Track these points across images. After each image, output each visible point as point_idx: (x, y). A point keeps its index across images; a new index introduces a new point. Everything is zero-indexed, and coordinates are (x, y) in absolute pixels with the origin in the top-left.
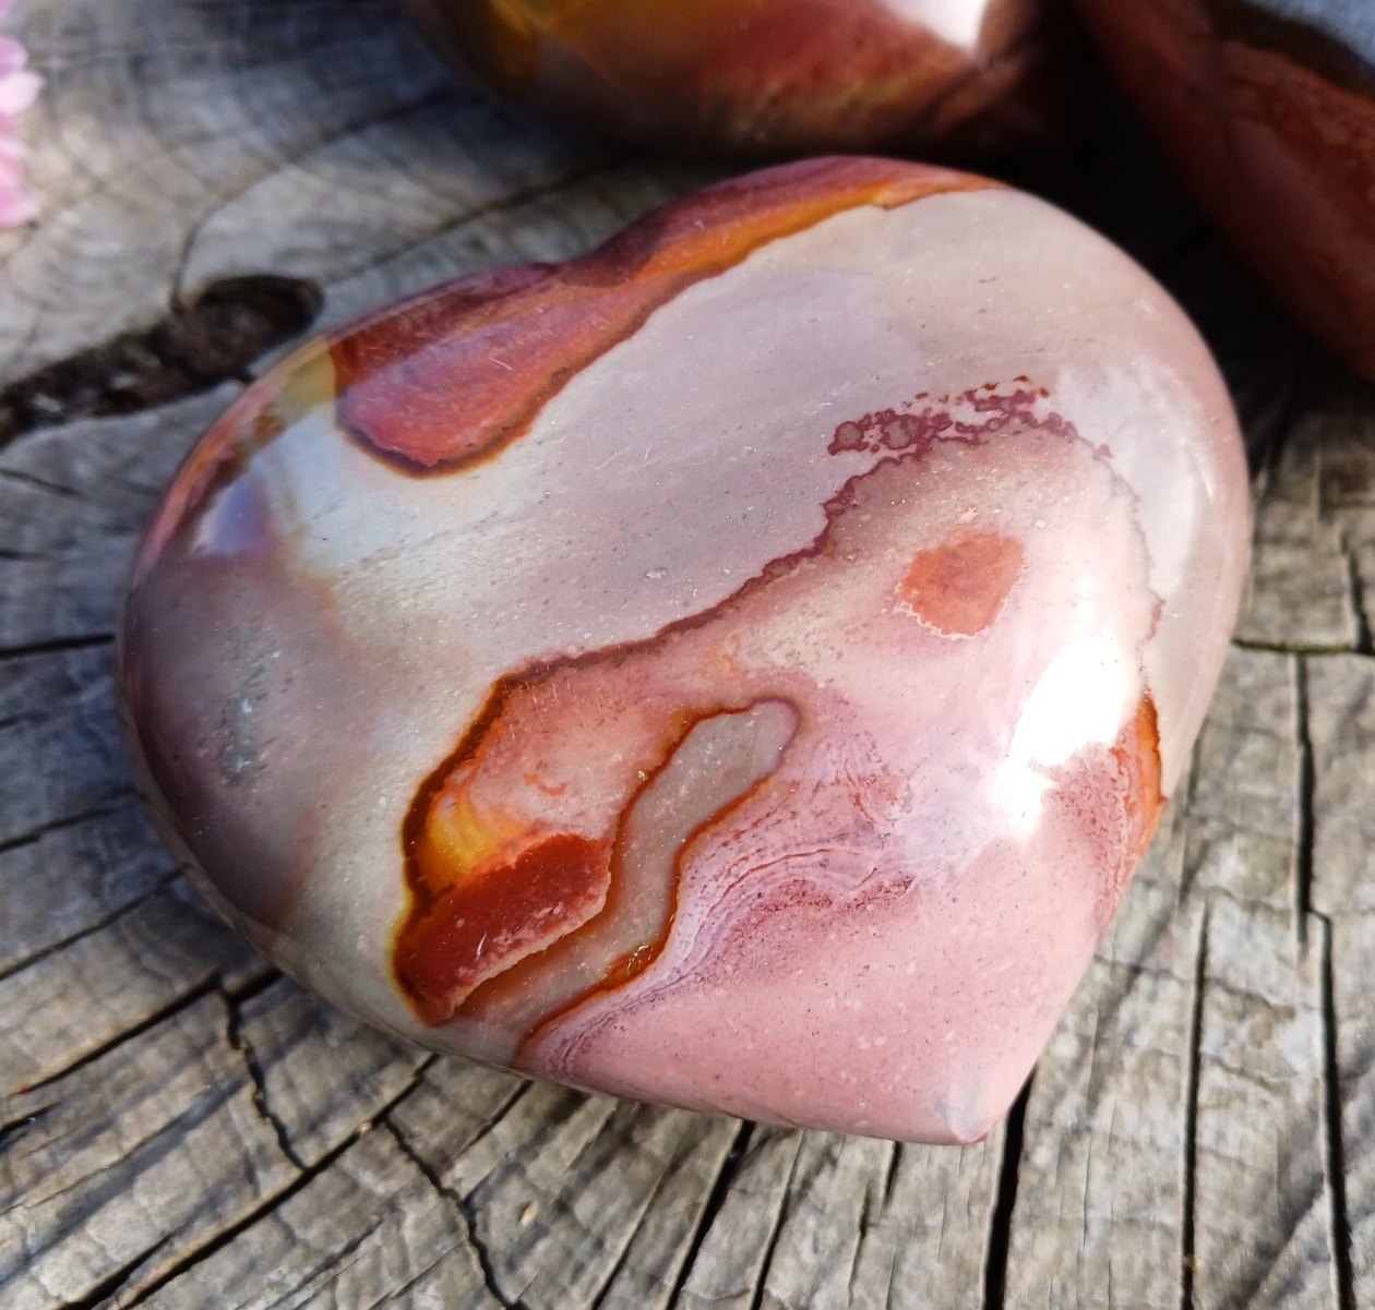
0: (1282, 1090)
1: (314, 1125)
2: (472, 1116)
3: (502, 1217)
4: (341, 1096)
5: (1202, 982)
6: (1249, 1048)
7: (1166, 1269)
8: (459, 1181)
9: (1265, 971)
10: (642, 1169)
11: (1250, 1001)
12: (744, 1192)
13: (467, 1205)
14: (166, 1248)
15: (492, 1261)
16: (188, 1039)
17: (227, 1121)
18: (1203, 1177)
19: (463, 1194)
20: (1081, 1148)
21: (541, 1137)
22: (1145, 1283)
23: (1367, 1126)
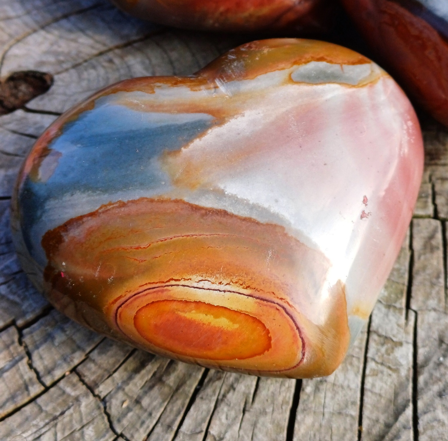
0: (396, 371)
1: (49, 372)
2: (106, 370)
3: (116, 404)
4: (59, 362)
5: (369, 332)
6: (385, 356)
7: (352, 431)
8: (101, 392)
9: (392, 329)
10: (166, 390)
11: (386, 339)
12: (202, 398)
13: (103, 400)
15: (112, 419)
16: (4, 342)
17: (18, 370)
18: (366, 399)
19: (102, 397)
20: (323, 387)
21: (130, 378)
22: (344, 435)
23: (426, 383)
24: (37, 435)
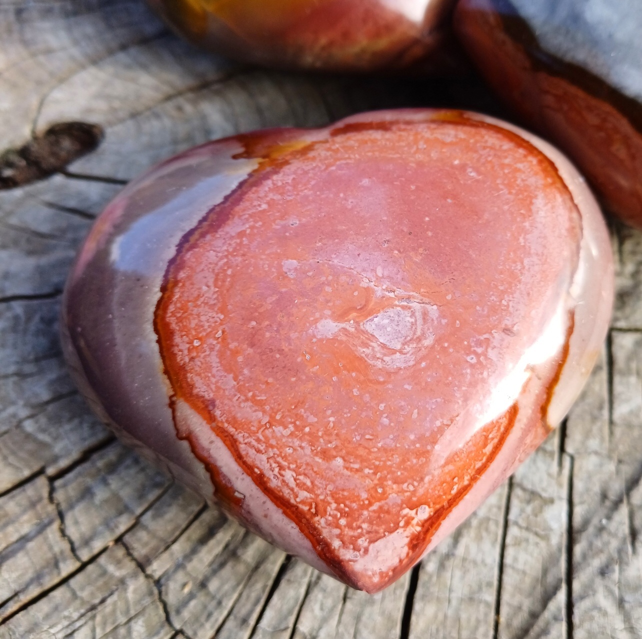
0: (546, 538)
1: (87, 542)
2: (162, 540)
3: (174, 588)
4: (101, 528)
5: (511, 485)
6: (531, 517)
7: (486, 622)
8: (154, 571)
9: (541, 480)
10: (241, 568)
11: (533, 495)
12: (289, 581)
13: (158, 583)
14: (16, 598)
15: (169, 609)
16: (29, 497)
17: (46, 539)
18: (506, 579)
19: (156, 577)
20: (450, 564)
21: (194, 551)
22: (476, 628)
23: (585, 557)
24: (69, 631)
